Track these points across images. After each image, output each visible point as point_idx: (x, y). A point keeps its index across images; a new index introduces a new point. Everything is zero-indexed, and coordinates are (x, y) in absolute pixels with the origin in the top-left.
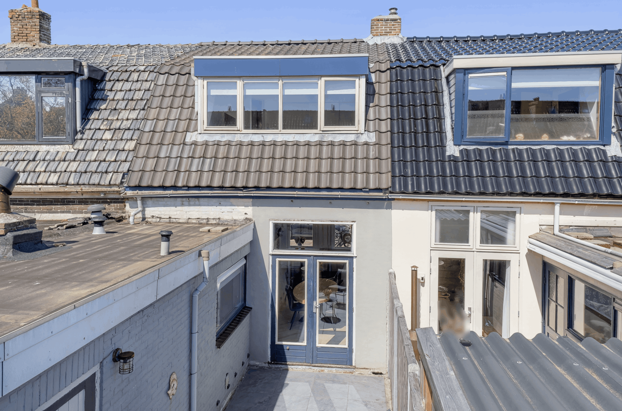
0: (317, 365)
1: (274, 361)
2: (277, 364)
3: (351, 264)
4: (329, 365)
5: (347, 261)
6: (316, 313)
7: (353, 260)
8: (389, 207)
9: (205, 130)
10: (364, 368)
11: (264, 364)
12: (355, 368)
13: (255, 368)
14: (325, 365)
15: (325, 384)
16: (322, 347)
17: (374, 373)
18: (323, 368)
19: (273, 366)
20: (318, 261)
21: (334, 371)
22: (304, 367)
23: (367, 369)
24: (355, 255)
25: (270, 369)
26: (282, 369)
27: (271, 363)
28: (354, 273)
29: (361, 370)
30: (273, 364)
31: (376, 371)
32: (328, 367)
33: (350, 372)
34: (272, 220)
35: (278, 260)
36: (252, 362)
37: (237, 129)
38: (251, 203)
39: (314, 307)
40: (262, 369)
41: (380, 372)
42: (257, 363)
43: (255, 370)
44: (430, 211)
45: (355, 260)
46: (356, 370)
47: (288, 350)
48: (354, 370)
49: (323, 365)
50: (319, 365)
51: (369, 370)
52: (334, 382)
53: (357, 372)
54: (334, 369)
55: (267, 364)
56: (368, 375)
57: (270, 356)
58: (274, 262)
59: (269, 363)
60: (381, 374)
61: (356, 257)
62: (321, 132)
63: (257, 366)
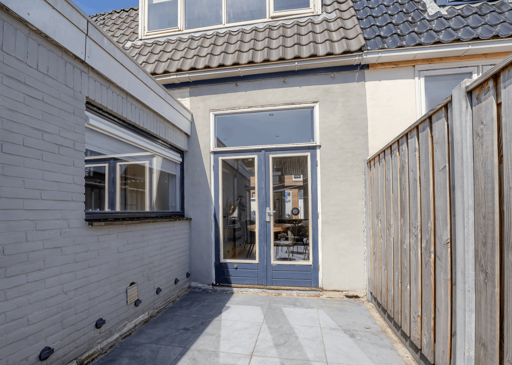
0: (273, 287)
1: (219, 283)
2: (222, 286)
3: (314, 157)
4: (288, 288)
5: (308, 154)
6: (269, 222)
7: (316, 151)
8: (363, 79)
9: (146, 36)
10: (335, 291)
11: (208, 286)
12: (322, 290)
13: (198, 290)
14: (283, 287)
15: (283, 308)
16: (279, 265)
17: (347, 296)
18: (280, 291)
19: (219, 288)
20: (271, 156)
21: (295, 295)
22: (256, 290)
23: (338, 291)
24: (318, 144)
25: (215, 292)
26: (229, 292)
27: (215, 285)
28: (319, 168)
29: (331, 293)
30: (218, 286)
31: (351, 294)
32: (287, 290)
33: (316, 296)
34: (213, 110)
35: (220, 158)
36: (193, 284)
37: (177, 30)
38: (188, 94)
39: (267, 214)
40: (205, 291)
41: (355, 295)
42: (200, 285)
43: (197, 293)
44: (417, 78)
45: (318, 151)
46: (325, 292)
47: (236, 269)
48: (321, 293)
49: (280, 287)
50: (275, 287)
51: (341, 293)
52: (295, 305)
53: (325, 295)
54: (294, 292)
55: (211, 286)
56: (339, 299)
57: (214, 277)
58: (216, 161)
59: (213, 285)
60: (357, 297)
61: (320, 146)
62: (271, 20)
63: (200, 289)
